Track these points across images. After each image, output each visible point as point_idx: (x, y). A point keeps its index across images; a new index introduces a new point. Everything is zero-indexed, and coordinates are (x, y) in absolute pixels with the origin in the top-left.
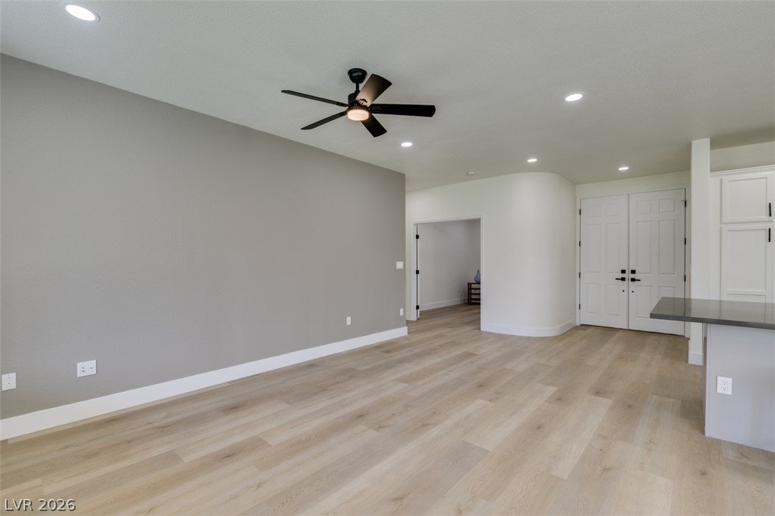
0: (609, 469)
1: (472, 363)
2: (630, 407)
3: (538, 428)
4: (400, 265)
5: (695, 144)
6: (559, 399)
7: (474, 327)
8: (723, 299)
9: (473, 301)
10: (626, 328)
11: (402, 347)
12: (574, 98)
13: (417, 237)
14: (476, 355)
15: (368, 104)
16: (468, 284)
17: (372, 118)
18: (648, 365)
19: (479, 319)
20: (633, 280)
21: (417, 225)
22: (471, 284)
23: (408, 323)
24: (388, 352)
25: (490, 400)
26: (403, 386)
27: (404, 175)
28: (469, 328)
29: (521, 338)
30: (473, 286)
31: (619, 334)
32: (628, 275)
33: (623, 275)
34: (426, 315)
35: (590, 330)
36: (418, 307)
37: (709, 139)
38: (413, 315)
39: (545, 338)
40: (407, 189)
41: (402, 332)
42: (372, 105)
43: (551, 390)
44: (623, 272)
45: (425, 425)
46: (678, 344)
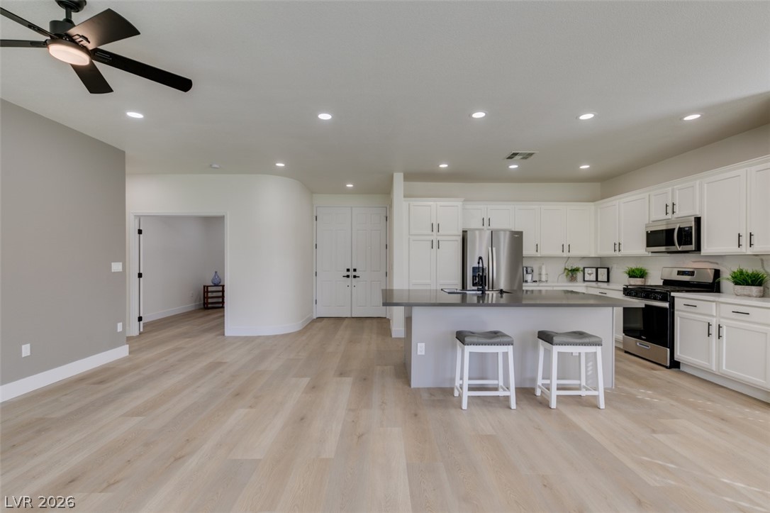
0: (362, 435)
1: (221, 372)
2: (365, 380)
3: (301, 420)
4: (117, 267)
5: (396, 175)
6: (314, 387)
7: (218, 333)
8: (411, 288)
9: (209, 306)
10: (349, 316)
11: (123, 373)
12: (325, 117)
13: (140, 232)
14: (225, 363)
15: (91, 46)
16: (204, 287)
17: (92, 67)
18: (369, 343)
19: (223, 323)
20: (355, 277)
21: (139, 218)
22: (207, 287)
23: (129, 340)
24: (101, 382)
25: (251, 407)
26: (136, 420)
27: (123, 153)
28: (210, 336)
29: (268, 338)
30: (210, 289)
31: (346, 322)
32: (351, 273)
33: (348, 273)
34: (152, 328)
35: (325, 320)
36: (140, 319)
37: (402, 174)
38: (134, 329)
39: (290, 333)
40: (128, 169)
41: (122, 351)
42: (96, 50)
43: (305, 381)
44: (348, 270)
45: (179, 459)
46: (382, 324)
